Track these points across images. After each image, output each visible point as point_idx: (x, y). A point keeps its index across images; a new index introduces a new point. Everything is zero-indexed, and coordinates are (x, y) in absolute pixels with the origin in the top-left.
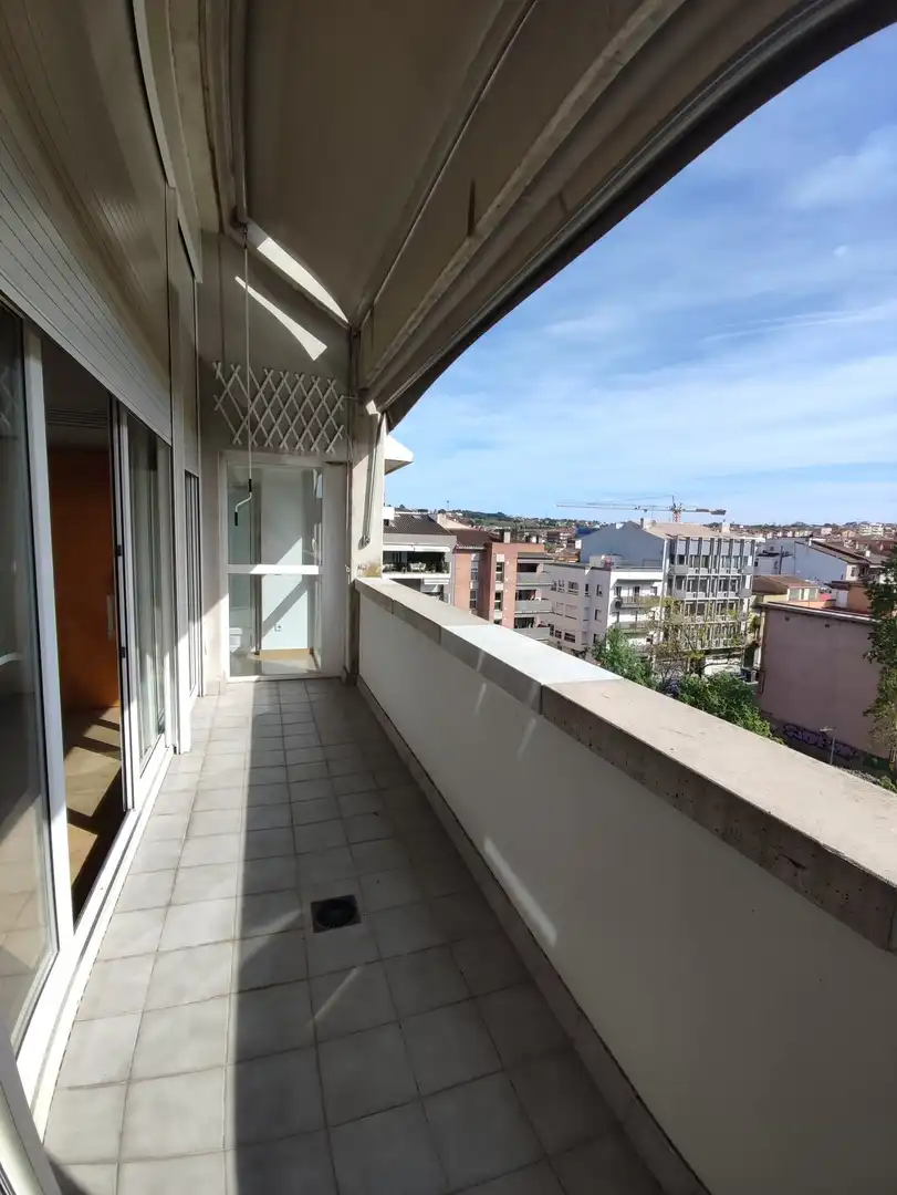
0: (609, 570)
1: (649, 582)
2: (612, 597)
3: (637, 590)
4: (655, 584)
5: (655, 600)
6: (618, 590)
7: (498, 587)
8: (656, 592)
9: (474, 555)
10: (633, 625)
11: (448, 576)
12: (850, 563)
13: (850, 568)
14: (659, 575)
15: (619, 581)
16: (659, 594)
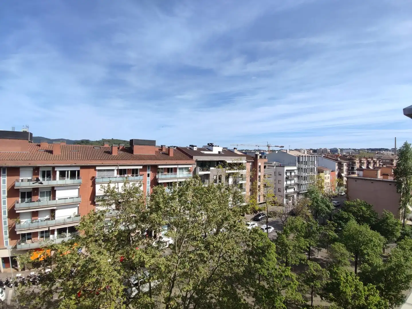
0: (284, 167)
1: (293, 170)
2: (285, 176)
3: (291, 173)
4: (295, 171)
5: (295, 176)
6: (286, 173)
7: (259, 174)
8: (295, 174)
9: (251, 163)
10: (290, 185)
11: (246, 171)
12: (336, 162)
13: (336, 163)
14: (295, 168)
15: (287, 170)
16: (296, 174)
